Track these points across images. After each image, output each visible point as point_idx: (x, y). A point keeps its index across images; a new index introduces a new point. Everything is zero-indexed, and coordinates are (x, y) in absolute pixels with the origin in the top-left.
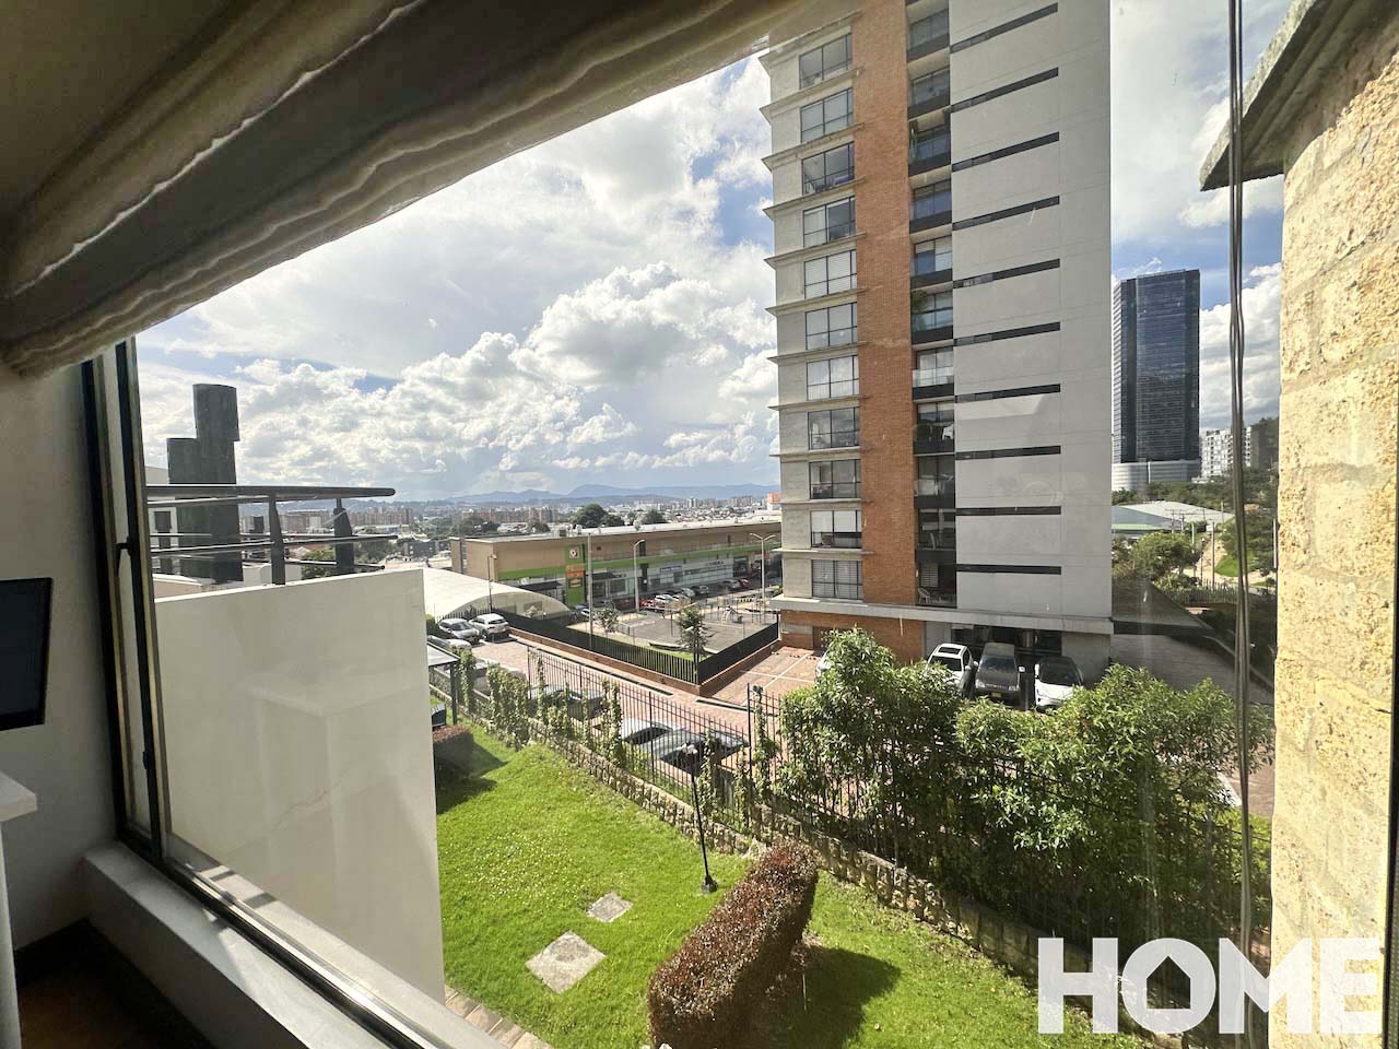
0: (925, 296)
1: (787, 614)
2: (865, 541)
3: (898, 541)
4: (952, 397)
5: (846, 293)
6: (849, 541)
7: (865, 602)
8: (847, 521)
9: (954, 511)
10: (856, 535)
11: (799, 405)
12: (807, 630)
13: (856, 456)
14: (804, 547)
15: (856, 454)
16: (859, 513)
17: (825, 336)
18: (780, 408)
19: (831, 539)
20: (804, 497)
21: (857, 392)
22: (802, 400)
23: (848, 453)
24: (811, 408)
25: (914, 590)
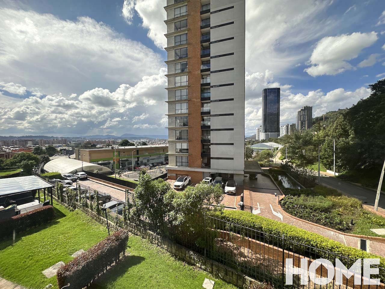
0: (204, 89)
1: (169, 170)
2: (189, 151)
3: (197, 151)
4: (210, 115)
5: (185, 86)
6: (185, 151)
7: (189, 167)
8: (185, 146)
9: (210, 144)
10: (187, 149)
11: (173, 115)
12: (175, 175)
13: (187, 129)
14: (174, 153)
15: (187, 128)
16: (188, 144)
17: (180, 97)
18: (168, 115)
19: (181, 150)
20: (174, 139)
21: (188, 112)
22: (174, 113)
23: (186, 128)
24: (176, 116)
25: (200, 164)
